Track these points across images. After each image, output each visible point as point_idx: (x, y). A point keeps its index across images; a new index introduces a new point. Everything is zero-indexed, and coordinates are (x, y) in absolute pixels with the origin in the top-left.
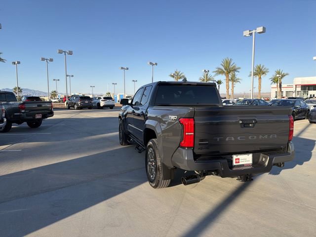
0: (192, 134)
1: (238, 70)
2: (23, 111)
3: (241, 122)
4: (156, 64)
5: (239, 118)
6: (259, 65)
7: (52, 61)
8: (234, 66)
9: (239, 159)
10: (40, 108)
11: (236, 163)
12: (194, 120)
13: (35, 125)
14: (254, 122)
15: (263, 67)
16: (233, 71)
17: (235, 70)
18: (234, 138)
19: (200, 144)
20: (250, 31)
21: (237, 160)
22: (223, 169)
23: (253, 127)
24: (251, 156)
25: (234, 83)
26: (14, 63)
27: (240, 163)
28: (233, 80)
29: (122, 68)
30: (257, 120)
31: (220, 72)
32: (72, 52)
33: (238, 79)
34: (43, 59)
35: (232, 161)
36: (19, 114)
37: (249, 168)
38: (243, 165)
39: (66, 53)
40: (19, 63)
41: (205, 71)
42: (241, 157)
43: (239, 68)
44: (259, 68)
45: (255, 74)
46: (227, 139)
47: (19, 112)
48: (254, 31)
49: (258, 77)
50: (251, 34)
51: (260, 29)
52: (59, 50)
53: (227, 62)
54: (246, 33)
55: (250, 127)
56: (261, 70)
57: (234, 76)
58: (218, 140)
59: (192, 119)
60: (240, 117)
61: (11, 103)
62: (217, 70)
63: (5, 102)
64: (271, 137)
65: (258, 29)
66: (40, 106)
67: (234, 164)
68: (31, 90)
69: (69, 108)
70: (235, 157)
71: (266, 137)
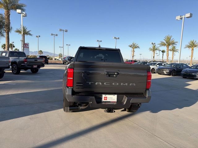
0: (72, 78)
1: (176, 44)
2: (26, 63)
3: (106, 73)
4: (119, 38)
5: (105, 71)
6: (192, 41)
7: (57, 36)
8: (173, 41)
9: (107, 97)
10: (36, 62)
11: (104, 100)
12: (74, 70)
13: (35, 71)
14: (116, 73)
15: (195, 42)
16: (172, 44)
17: (173, 43)
18: (101, 83)
19: (77, 85)
20: (181, 16)
21: (105, 98)
22: (91, 103)
23: (116, 77)
24: (116, 96)
25: (174, 52)
26: (37, 36)
27: (108, 100)
28: (174, 50)
29: (98, 41)
30: (119, 73)
31: (163, 44)
32: (67, 30)
33: (177, 50)
34: (52, 35)
35: (101, 98)
36: (23, 64)
37: (114, 104)
38: (109, 102)
39: (64, 31)
40: (39, 36)
41: (152, 43)
42: (108, 96)
43: (177, 42)
44: (193, 43)
45: (189, 47)
46: (96, 84)
47: (24, 63)
48: (183, 17)
49: (191, 49)
50: (181, 18)
51: (188, 15)
52: (60, 29)
53: (168, 38)
54: (178, 18)
55: (114, 77)
56: (194, 44)
57: (174, 47)
58: (90, 84)
59: (73, 69)
60: (106, 69)
61: (20, 58)
62: (161, 43)
63: (17, 58)
64: (130, 85)
65: (186, 15)
66: (36, 60)
67: (103, 100)
68: (49, 53)
69: (64, 64)
70: (104, 96)
71: (126, 84)
